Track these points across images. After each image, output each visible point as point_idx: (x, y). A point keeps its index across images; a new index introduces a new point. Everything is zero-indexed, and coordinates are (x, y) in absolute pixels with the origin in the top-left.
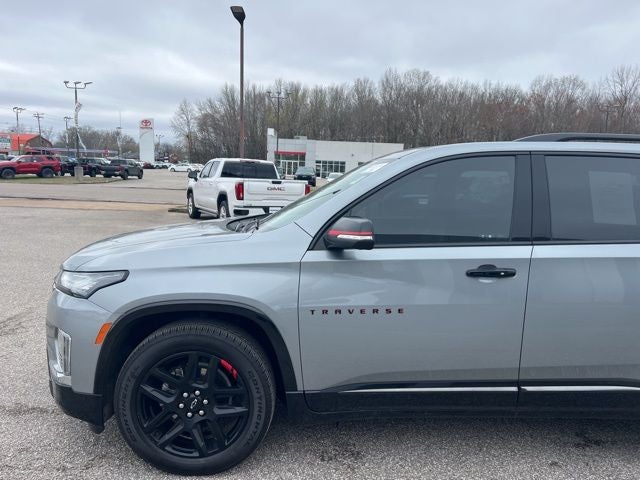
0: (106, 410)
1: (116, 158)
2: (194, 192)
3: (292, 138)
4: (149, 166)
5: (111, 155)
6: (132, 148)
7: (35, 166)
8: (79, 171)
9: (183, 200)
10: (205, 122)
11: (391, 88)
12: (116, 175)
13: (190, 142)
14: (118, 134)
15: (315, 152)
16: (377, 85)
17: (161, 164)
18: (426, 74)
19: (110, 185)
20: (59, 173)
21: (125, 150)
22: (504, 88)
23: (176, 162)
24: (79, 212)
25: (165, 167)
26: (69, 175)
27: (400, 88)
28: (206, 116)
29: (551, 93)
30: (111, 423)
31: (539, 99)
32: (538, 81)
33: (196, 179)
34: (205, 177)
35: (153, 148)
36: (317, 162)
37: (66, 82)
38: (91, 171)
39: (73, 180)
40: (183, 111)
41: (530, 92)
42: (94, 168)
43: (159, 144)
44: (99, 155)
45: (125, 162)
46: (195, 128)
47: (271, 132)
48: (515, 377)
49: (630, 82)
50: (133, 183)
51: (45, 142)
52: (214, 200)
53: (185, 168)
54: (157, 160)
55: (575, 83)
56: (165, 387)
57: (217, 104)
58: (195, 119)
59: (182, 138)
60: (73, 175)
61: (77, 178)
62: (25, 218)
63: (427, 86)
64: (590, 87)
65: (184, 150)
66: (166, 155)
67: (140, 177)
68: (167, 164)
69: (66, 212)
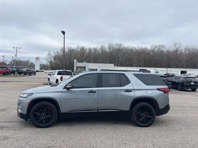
0: (28, 117)
1: (28, 69)
2: (50, 79)
3: (82, 62)
4: (38, 71)
5: (26, 68)
6: (33, 66)
7: (3, 72)
8: (16, 73)
9: (47, 81)
10: (56, 58)
11: (111, 48)
12: (27, 74)
13: (51, 64)
14: (28, 61)
15: (88, 66)
16: (107, 47)
17: (42, 70)
18: (121, 44)
19: (26, 77)
20: (10, 74)
21: (30, 66)
22: (143, 48)
23: (46, 70)
24: (17, 85)
25: (43, 71)
26: (13, 74)
27: (113, 48)
28: (56, 56)
29: (156, 49)
30: (29, 120)
31: (153, 51)
32: (153, 46)
33: (51, 76)
34: (53, 75)
35: (39, 65)
36: (89, 69)
37: (14, 48)
38: (20, 73)
39: (14, 76)
40: (49, 54)
41: (150, 49)
42: (21, 72)
43: (41, 64)
44: (22, 68)
45: (30, 70)
46: (53, 60)
47: (75, 61)
48: (97, 109)
49: (178, 46)
50: (33, 76)
51: (5, 64)
52: (55, 81)
53: (49, 72)
54: (40, 69)
55: (163, 46)
56: (39, 113)
57: (59, 52)
58: (53, 57)
59: (48, 63)
60: (14, 74)
61: (16, 75)
62: (2, 87)
63: (121, 47)
64: (167, 47)
65: (49, 66)
66: (44, 67)
67: (35, 75)
68: (44, 70)
69: (13, 85)
